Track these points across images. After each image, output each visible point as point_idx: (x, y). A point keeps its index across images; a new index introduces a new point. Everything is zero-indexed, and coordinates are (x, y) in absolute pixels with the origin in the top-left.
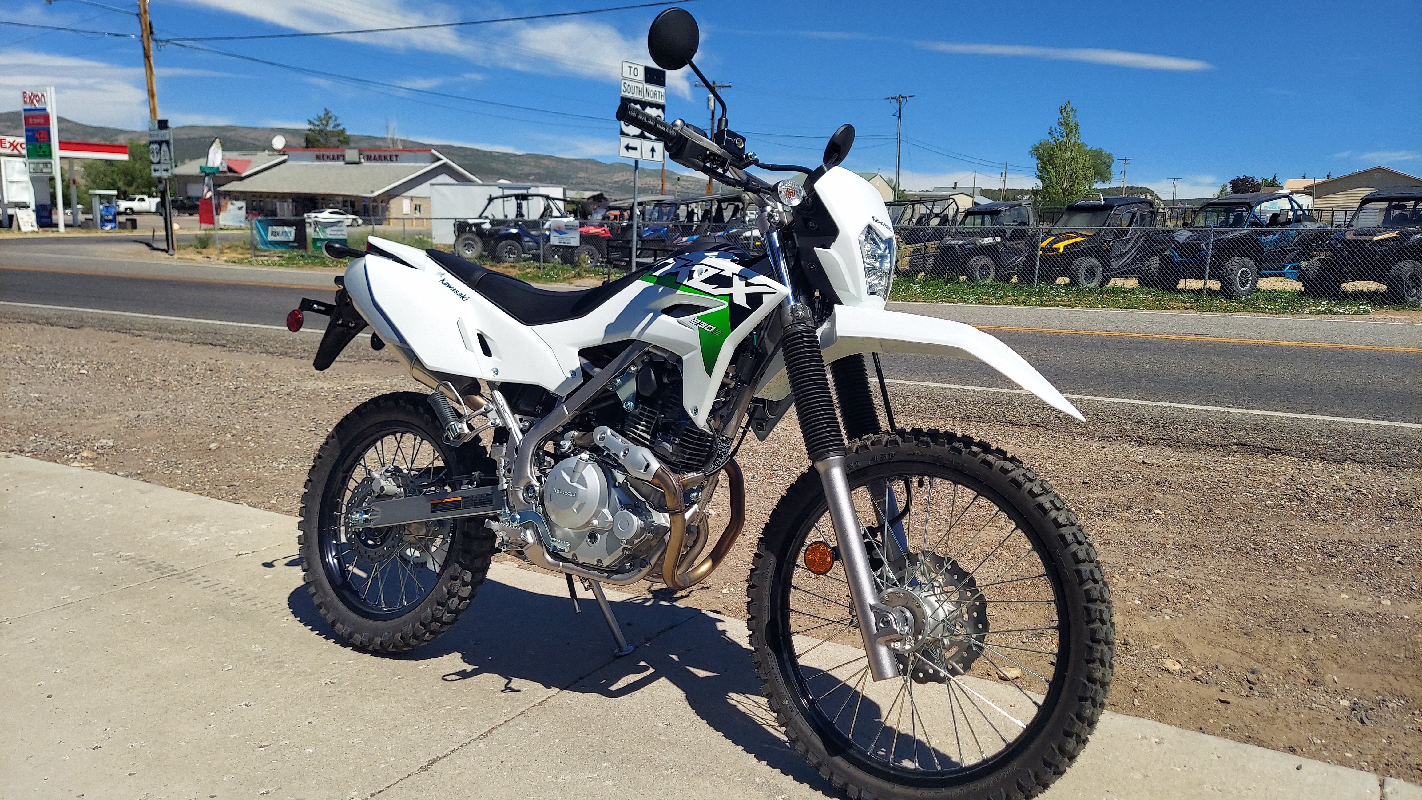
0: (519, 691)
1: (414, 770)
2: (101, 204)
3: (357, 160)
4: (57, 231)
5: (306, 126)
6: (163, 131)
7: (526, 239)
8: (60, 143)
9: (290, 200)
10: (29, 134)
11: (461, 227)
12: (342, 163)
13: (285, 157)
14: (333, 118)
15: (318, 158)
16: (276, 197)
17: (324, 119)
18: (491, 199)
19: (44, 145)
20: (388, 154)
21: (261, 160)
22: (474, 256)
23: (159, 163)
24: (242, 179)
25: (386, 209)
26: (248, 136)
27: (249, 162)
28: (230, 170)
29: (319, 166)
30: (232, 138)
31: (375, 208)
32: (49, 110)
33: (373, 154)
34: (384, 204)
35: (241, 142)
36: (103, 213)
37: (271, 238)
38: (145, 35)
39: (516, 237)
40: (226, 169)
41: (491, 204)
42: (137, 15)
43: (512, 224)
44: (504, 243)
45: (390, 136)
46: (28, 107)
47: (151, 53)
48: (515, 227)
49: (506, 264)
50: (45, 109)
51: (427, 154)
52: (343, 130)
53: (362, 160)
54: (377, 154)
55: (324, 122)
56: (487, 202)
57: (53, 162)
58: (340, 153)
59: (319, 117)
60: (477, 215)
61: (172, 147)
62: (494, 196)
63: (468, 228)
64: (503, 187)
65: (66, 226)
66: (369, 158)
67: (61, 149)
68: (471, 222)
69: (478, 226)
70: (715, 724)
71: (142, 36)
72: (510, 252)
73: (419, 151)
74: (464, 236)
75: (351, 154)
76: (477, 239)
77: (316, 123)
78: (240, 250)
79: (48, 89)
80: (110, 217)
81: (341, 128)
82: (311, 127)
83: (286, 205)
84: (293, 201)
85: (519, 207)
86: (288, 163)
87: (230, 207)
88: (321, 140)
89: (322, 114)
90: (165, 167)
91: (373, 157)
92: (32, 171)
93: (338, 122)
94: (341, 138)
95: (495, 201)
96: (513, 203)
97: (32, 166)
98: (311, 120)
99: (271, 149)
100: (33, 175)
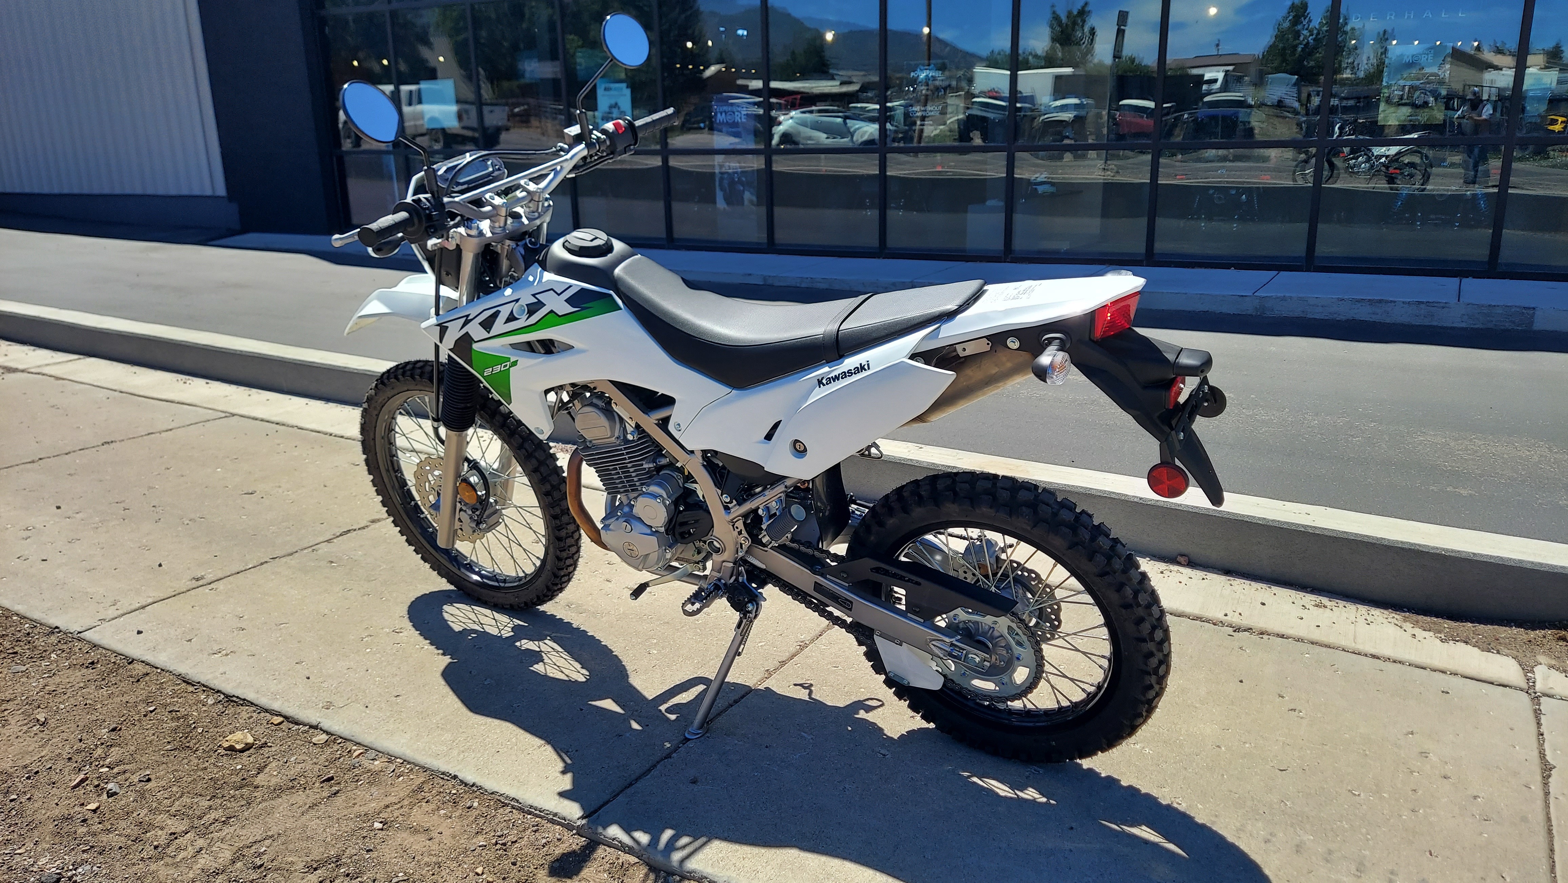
0: (795, 685)
70: (606, 652)
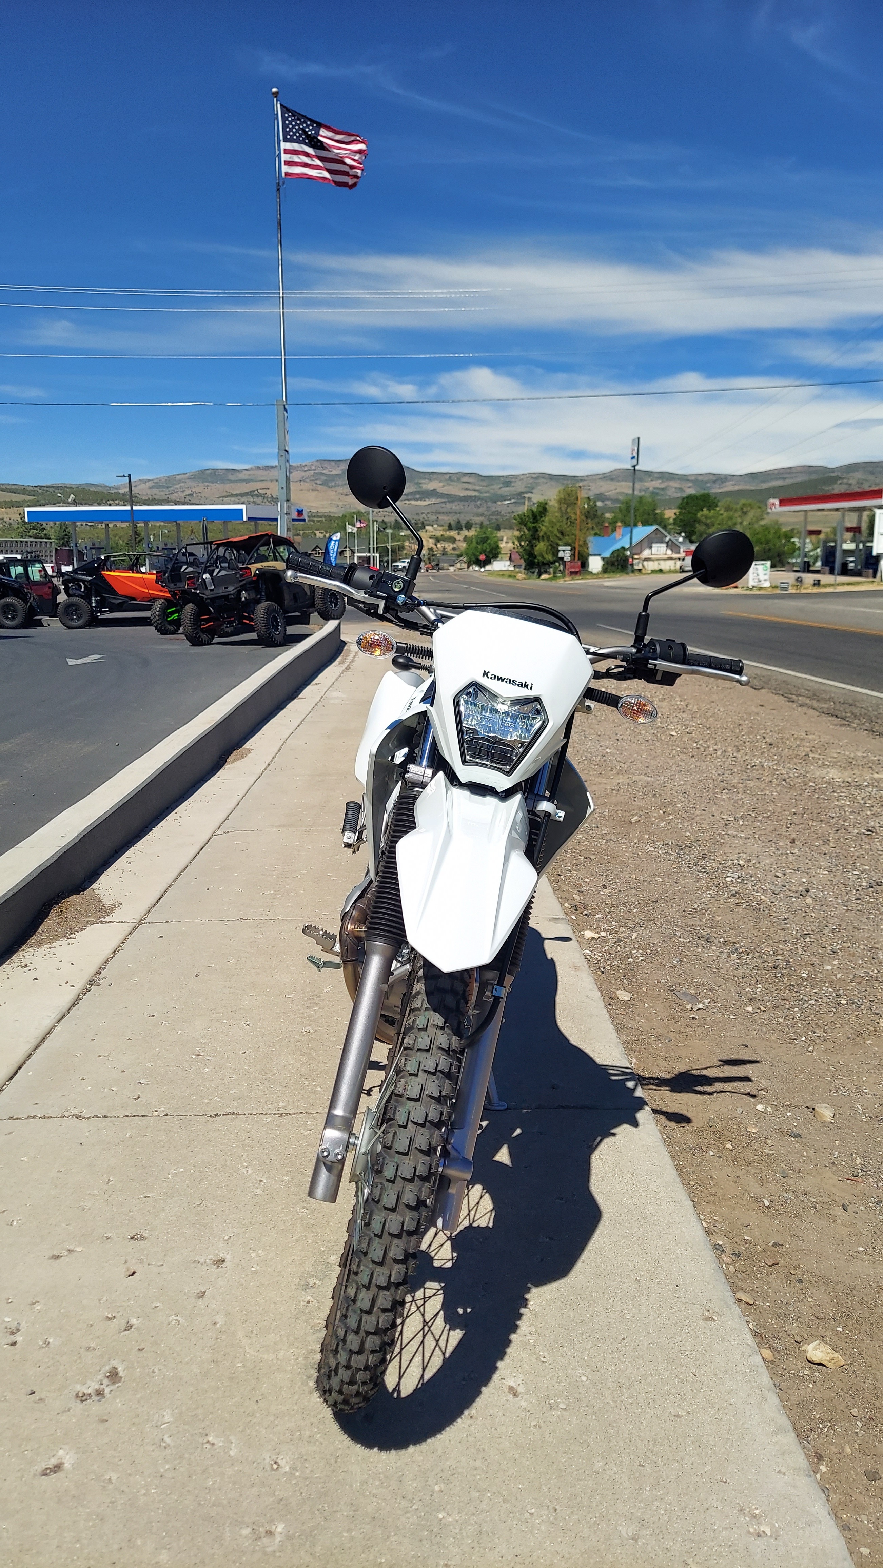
1: (211, 1113)
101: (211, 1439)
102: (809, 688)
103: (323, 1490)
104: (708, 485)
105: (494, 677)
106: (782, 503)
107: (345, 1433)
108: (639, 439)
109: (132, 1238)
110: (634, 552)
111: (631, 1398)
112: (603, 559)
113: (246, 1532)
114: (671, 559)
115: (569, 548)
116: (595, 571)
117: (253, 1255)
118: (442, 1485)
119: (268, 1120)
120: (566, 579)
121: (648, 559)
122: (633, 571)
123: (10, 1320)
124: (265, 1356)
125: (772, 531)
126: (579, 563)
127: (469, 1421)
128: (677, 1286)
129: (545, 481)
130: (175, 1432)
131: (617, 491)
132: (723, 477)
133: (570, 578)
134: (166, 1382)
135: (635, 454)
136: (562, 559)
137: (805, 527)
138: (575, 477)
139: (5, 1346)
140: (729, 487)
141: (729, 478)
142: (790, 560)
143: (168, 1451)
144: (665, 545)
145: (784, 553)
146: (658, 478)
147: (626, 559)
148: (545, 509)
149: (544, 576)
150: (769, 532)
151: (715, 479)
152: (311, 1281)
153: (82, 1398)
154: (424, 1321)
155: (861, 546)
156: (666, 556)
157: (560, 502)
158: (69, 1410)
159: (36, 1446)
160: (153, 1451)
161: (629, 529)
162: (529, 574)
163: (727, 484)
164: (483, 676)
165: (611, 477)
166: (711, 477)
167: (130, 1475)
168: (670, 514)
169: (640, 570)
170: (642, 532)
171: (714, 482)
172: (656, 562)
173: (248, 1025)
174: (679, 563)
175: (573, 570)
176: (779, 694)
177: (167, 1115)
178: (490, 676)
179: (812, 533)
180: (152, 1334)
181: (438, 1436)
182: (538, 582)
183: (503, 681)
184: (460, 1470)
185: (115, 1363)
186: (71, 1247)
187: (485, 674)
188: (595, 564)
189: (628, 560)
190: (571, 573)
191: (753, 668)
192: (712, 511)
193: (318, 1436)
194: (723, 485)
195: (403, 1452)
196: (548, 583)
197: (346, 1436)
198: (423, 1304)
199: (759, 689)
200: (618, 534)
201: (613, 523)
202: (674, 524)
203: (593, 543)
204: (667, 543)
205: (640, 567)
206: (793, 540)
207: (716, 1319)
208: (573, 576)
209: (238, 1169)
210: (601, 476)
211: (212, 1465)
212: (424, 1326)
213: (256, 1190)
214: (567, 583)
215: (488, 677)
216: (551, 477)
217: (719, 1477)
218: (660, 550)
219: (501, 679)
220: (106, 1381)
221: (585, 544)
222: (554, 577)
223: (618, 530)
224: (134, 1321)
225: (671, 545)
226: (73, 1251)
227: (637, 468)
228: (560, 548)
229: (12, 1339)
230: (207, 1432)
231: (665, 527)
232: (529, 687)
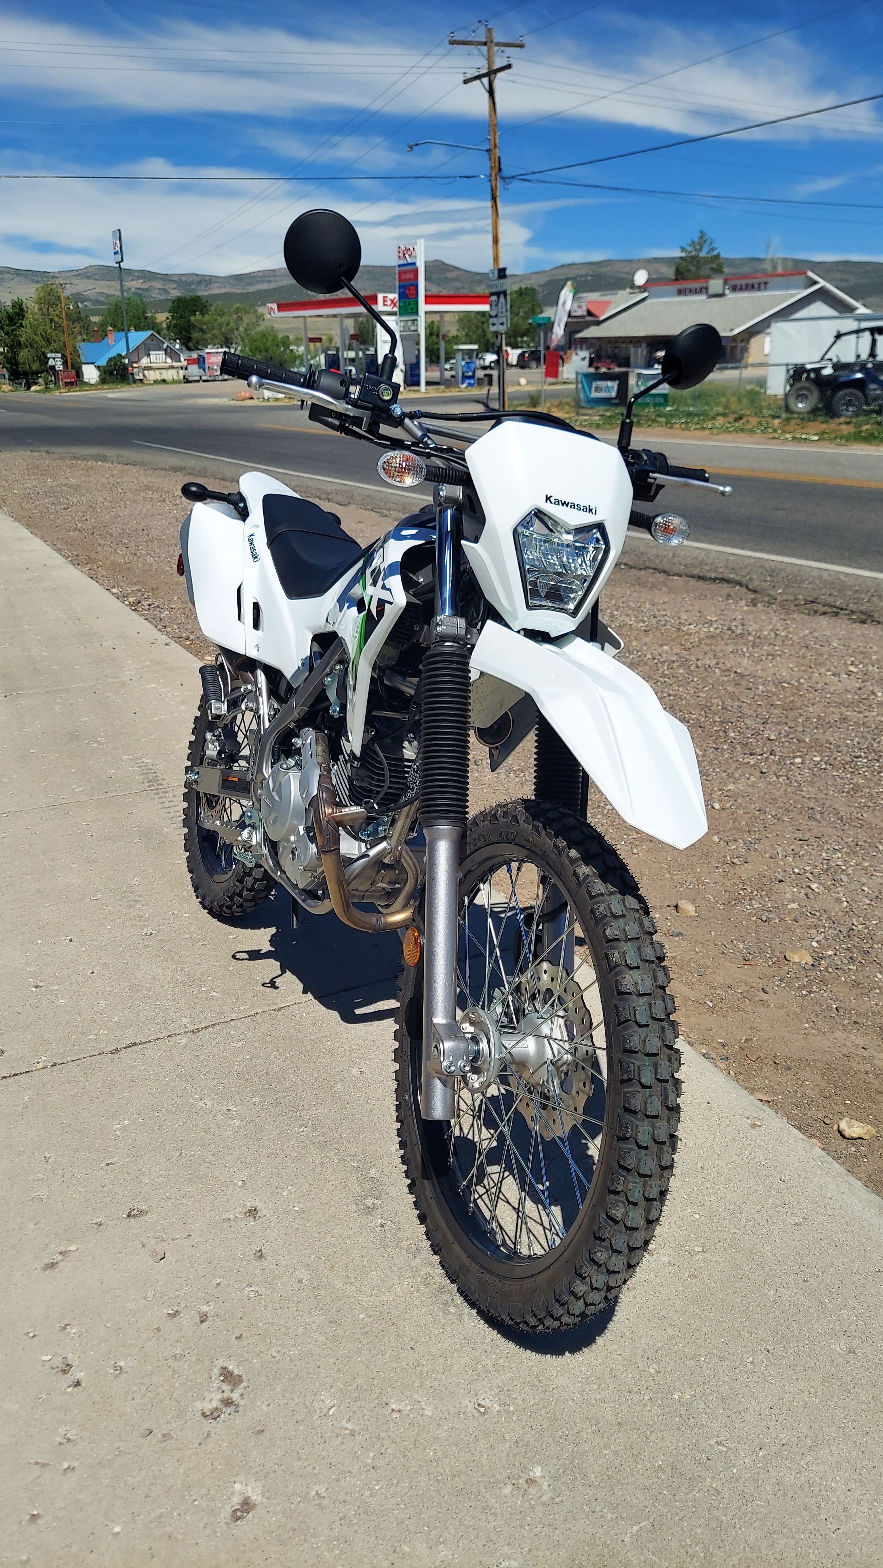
1: (108, 1050)
2: (463, 359)
3: (720, 291)
4: (419, 391)
5: (677, 253)
6: (502, 281)
7: (872, 386)
8: (426, 297)
9: (644, 345)
10: (402, 290)
11: (798, 373)
12: (703, 297)
13: (646, 294)
14: (709, 241)
15: (680, 292)
16: (631, 342)
17: (699, 243)
18: (838, 336)
19: (412, 302)
20: (756, 281)
21: (622, 298)
22: (808, 409)
23: (496, 316)
24: (599, 323)
25: (745, 350)
26: (624, 270)
27: (609, 303)
28: (590, 313)
29: (679, 302)
30: (608, 274)
31: (733, 349)
32: (418, 264)
33: (738, 282)
34: (743, 344)
35: (616, 278)
36: (464, 370)
37: (594, 395)
38: (494, 174)
39: (860, 385)
40: (585, 313)
41: (838, 342)
42: (487, 151)
43: (857, 368)
44: (842, 393)
45: (770, 256)
46: (402, 262)
47: (498, 193)
48: (860, 371)
49: (842, 419)
50: (414, 264)
51: (802, 277)
52: (718, 255)
53: (727, 292)
54: (743, 282)
55: (698, 247)
56: (833, 339)
57: (419, 319)
58: (704, 285)
59: (693, 242)
60: (818, 358)
61: (509, 298)
62: (843, 331)
63: (805, 376)
64: (861, 318)
65: (428, 383)
66: (734, 289)
67: (427, 303)
68: (809, 367)
69: (817, 371)
71: (491, 175)
72: (849, 404)
73: (792, 275)
74: (798, 385)
75: (716, 285)
76: (813, 388)
77: (689, 249)
78: (567, 408)
79: (418, 241)
80: (470, 374)
81: (715, 253)
82: (683, 255)
83: (640, 350)
84: (648, 345)
85: (874, 343)
86: (648, 302)
87: (574, 358)
88: (693, 269)
89: (696, 238)
90: (501, 320)
91: (739, 287)
92: (402, 329)
93: (714, 245)
94: (714, 266)
95: (844, 338)
96: (867, 337)
97: (402, 324)
98: (684, 246)
99: (633, 286)
100: (402, 333)
101: (394, 1406)
102: (395, 502)
103: (549, 1415)
104: (193, 287)
105: (558, 502)
106: (281, 307)
107: (526, 1348)
108: (119, 230)
109: (129, 1216)
110: (133, 360)
111: (749, 1221)
112: (98, 368)
113: (508, 1490)
114: (172, 367)
115: (59, 355)
116: (93, 381)
117: (285, 1194)
118: (655, 1366)
119: (184, 1041)
120: (62, 391)
121: (149, 368)
122: (135, 381)
123: (50, 1357)
124: (383, 1298)
125: (270, 338)
126: (74, 372)
127: (631, 1294)
128: (708, 1103)
129: (11, 277)
130: (351, 1414)
131: (97, 291)
132: (207, 278)
133: (67, 390)
134: (298, 1364)
135: (118, 249)
136: (53, 367)
137: (306, 333)
138: (45, 272)
139: (70, 1390)
140: (215, 290)
141: (214, 279)
142: (292, 370)
143: (359, 1438)
144: (163, 352)
145: (285, 361)
146: (138, 278)
147: (125, 368)
148: (22, 309)
149: (33, 388)
150: (267, 339)
151: (199, 280)
152: (369, 1202)
153: (213, 1415)
154: (514, 1208)
155: (361, 354)
156: (167, 365)
157: (39, 301)
158: (208, 1435)
159: (203, 1491)
160: (342, 1443)
161: (123, 334)
162: (16, 385)
163: (213, 286)
164: (546, 502)
165: (86, 274)
166: (196, 278)
167: (338, 1480)
168: (162, 317)
169: (141, 380)
170: (137, 337)
171: (199, 283)
172: (157, 372)
173: (71, 940)
174: (182, 373)
175: (68, 380)
176: (368, 509)
177: (55, 1065)
178: (553, 501)
179: (312, 340)
180: (239, 1317)
181: (614, 1318)
182: (28, 393)
183: (567, 506)
184: (659, 1345)
185: (221, 1363)
186: (62, 1249)
187: (548, 499)
188: (91, 374)
189: (127, 369)
190: (67, 384)
191: (329, 484)
192: (206, 316)
193: (501, 1361)
194: (209, 287)
195: (594, 1346)
196: (41, 395)
197: (529, 1351)
198: (500, 1191)
199: (347, 505)
200: (111, 338)
201: (103, 325)
202: (168, 328)
203: (85, 349)
204: (166, 350)
205: (141, 377)
206: (291, 348)
207: (759, 1124)
208: (68, 387)
209: (193, 1105)
210: (75, 273)
211: (418, 1434)
212: (518, 1213)
213: (232, 1122)
214: (63, 395)
215: (551, 502)
216: (18, 272)
217: (871, 1269)
218: (158, 358)
219: (565, 504)
220: (226, 1387)
221: (75, 351)
222: (47, 388)
223: (109, 335)
224: (205, 1308)
225: (170, 352)
226: (66, 1252)
227: (123, 265)
228: (49, 355)
229: (70, 1378)
230: (384, 1399)
231: (158, 333)
232: (594, 511)
